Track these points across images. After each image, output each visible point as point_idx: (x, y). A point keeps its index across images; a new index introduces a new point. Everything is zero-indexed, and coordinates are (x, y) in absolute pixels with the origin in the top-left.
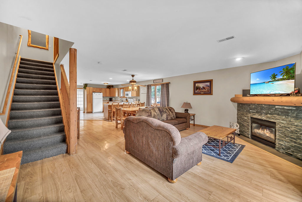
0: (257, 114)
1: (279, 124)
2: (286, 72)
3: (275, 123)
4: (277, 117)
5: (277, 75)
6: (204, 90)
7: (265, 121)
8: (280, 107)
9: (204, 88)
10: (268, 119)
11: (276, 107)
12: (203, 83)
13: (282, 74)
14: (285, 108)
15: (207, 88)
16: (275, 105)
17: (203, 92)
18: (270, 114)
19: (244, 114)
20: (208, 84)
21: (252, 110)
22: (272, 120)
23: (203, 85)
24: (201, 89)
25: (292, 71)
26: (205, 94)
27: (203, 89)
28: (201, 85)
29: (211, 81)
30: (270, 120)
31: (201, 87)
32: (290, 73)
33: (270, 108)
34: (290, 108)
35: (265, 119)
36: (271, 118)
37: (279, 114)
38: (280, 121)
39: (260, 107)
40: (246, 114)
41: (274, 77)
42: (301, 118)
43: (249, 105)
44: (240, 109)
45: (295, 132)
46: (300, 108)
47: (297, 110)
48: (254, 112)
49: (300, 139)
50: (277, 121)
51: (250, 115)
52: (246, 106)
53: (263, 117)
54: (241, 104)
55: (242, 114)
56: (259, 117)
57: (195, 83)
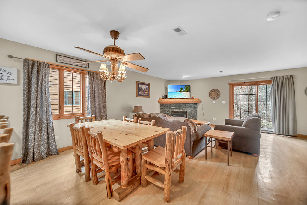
4: (187, 108)
6: (145, 92)
7: (181, 112)
8: (189, 104)
9: (145, 90)
10: (183, 111)
12: (144, 85)
13: (185, 89)
14: (191, 104)
15: (147, 91)
16: (186, 104)
17: (144, 94)
18: (184, 108)
19: (167, 110)
20: (147, 86)
21: (173, 107)
22: (185, 111)
24: (143, 91)
26: (146, 96)
28: (143, 87)
29: (149, 85)
30: (184, 111)
31: (143, 89)
32: (188, 89)
33: (184, 105)
34: (192, 104)
35: (182, 111)
36: (185, 110)
37: (188, 107)
38: (189, 111)
39: (179, 105)
40: (169, 110)
41: (182, 89)
42: (196, 108)
43: (171, 104)
44: (163, 108)
45: (194, 114)
46: (196, 104)
47: (195, 105)
48: (175, 108)
49: (196, 116)
50: (187, 111)
51: (171, 110)
52: (168, 105)
53: (180, 110)
54: (164, 104)
55: (165, 111)
56: (178, 111)
57: (138, 83)
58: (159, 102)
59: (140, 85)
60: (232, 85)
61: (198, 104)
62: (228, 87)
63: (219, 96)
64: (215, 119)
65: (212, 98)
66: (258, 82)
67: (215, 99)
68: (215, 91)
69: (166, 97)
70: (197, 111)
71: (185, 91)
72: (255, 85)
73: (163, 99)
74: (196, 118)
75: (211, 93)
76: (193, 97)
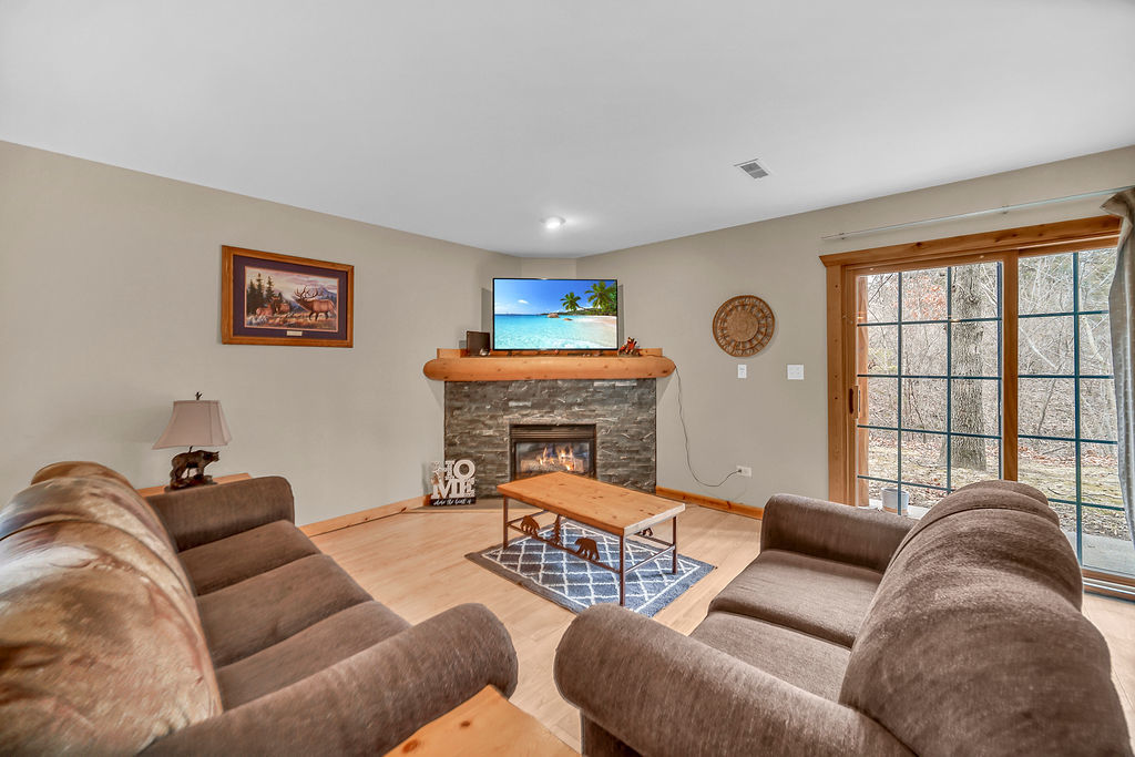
0: (536, 411)
1: (602, 428)
2: (601, 296)
3: (593, 426)
4: (599, 409)
5: (579, 298)
6: (305, 318)
7: (562, 426)
8: (606, 384)
9: (305, 304)
10: (572, 421)
11: (596, 384)
12: (295, 276)
13: (591, 298)
14: (618, 384)
15: (324, 307)
16: (593, 380)
17: (298, 325)
18: (579, 405)
19: (482, 419)
20: (331, 285)
21: (518, 400)
22: (586, 421)
23: (301, 288)
24: (284, 307)
25: (612, 296)
26: (312, 337)
27: (300, 310)
28: (288, 286)
29: (344, 275)
30: (580, 422)
31: (288, 296)
32: (608, 299)
33: (579, 389)
34: (628, 384)
35: (565, 421)
36: (584, 416)
37: (602, 402)
38: (606, 419)
39: (547, 390)
40: (492, 417)
41: (573, 302)
42: (647, 403)
43: (506, 384)
44: (458, 404)
45: (638, 437)
46: (647, 383)
47: (639, 391)
48: (525, 407)
49: (646, 449)
50: (598, 421)
51: (506, 419)
52: (490, 389)
53: (559, 417)
54: (468, 383)
55: (471, 422)
56: (547, 420)
57: (237, 260)
58: (430, 372)
59: (252, 275)
60: (845, 270)
61: (659, 384)
62: (818, 278)
63: (768, 335)
64: (748, 472)
65: (730, 348)
66: (1013, 234)
67: (744, 354)
68: (744, 305)
69: (481, 343)
70: (653, 422)
71: (593, 312)
72: (989, 255)
73: (466, 353)
74: (649, 460)
75: (725, 321)
76: (632, 342)
